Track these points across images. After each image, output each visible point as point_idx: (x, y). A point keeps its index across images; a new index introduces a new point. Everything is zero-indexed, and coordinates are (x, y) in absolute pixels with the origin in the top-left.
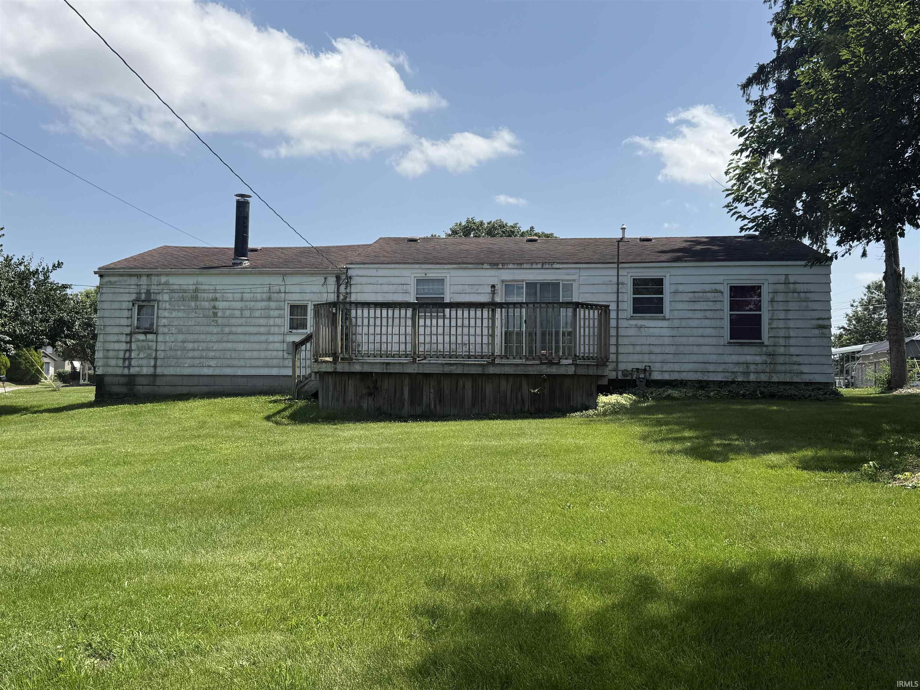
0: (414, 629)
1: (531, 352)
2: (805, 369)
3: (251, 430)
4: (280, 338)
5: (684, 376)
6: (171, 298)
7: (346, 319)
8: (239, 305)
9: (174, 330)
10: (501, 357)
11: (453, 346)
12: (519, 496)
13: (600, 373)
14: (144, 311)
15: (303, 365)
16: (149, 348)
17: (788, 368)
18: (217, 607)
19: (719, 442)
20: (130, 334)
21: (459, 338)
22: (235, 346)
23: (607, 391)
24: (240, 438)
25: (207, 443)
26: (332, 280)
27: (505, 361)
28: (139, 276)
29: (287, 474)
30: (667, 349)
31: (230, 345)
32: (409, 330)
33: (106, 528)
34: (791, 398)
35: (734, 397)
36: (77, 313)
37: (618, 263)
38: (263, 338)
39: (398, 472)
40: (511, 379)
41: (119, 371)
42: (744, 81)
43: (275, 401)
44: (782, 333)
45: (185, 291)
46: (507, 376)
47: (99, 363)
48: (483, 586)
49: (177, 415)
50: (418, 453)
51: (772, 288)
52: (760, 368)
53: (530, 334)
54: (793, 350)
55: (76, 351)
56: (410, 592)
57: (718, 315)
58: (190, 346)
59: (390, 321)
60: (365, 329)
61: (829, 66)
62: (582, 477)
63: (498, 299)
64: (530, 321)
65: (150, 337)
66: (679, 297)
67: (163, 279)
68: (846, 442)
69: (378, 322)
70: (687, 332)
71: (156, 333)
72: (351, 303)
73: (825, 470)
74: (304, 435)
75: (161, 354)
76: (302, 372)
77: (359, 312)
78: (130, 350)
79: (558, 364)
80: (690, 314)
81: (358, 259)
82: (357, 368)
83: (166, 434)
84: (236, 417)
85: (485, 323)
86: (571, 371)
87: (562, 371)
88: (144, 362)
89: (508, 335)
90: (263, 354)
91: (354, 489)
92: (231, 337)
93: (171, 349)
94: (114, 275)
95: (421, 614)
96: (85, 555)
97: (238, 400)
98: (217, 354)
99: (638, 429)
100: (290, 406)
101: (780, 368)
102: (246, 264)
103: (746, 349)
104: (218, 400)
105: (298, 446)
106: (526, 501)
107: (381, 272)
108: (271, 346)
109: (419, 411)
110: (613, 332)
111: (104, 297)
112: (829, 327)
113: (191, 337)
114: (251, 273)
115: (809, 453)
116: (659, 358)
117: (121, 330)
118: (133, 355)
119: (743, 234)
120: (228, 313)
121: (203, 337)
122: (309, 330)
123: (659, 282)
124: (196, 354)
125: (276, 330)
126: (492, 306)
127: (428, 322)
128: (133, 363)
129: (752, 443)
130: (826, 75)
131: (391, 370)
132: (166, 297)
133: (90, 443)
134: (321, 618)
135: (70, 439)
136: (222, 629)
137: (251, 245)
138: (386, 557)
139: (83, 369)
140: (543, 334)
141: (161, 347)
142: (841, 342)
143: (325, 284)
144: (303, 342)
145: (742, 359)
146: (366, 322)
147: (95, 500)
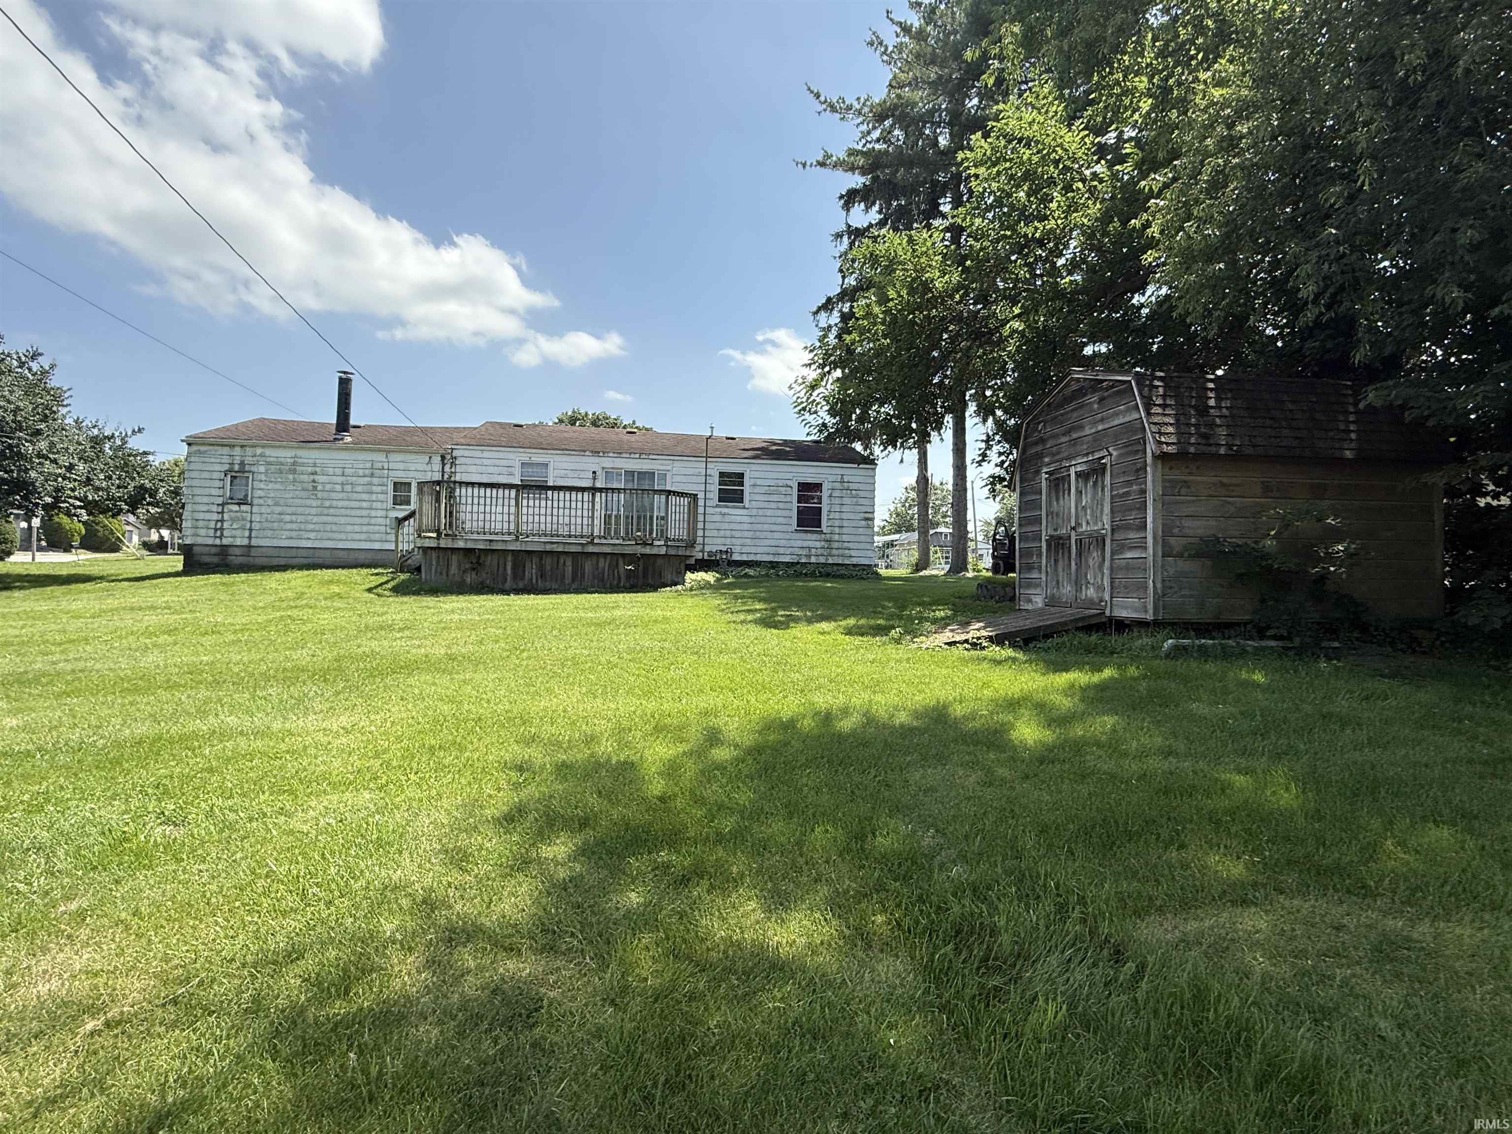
0: (503, 784)
1: (627, 534)
2: (853, 553)
3: (351, 601)
4: (383, 513)
5: (759, 558)
6: (267, 470)
7: (450, 497)
8: (340, 479)
9: (270, 502)
10: (600, 537)
11: (555, 526)
12: (609, 662)
13: (688, 553)
14: (236, 482)
15: (406, 539)
16: (244, 519)
17: (841, 552)
18: (305, 770)
19: (782, 613)
20: (223, 505)
21: (561, 518)
22: (335, 519)
23: (693, 569)
24: (339, 609)
25: (306, 613)
26: (437, 459)
27: (604, 541)
28: (232, 446)
29: (385, 643)
30: (746, 534)
31: (330, 519)
32: (513, 509)
33: (189, 697)
34: (842, 577)
35: (798, 575)
36: (161, 480)
37: (707, 457)
38: (365, 513)
39: (497, 642)
40: (609, 557)
41: (210, 541)
42: (815, 309)
43: (377, 574)
44: (837, 523)
45: (282, 464)
46: (606, 554)
47: (187, 532)
48: (569, 741)
49: (274, 585)
50: (517, 624)
51: (830, 486)
52: (820, 552)
53: (627, 517)
54: (845, 538)
55: (162, 519)
56: (500, 750)
57: (788, 506)
58: (288, 518)
59: (494, 500)
60: (469, 508)
61: (880, 303)
62: (667, 645)
63: (598, 485)
64: (628, 506)
65: (244, 507)
66: (757, 490)
67: (259, 451)
68: (880, 612)
69: (482, 501)
70: (763, 519)
71: (251, 505)
72: (455, 482)
73: (862, 635)
74: (404, 607)
75: (256, 526)
76: (405, 547)
77: (463, 490)
78: (222, 521)
79: (652, 544)
80: (766, 505)
81: (462, 441)
82: (461, 544)
83: (261, 604)
84: (335, 589)
85: (586, 507)
86: (663, 551)
87: (655, 551)
88: (238, 533)
89: (608, 517)
90: (365, 529)
91: (452, 658)
92: (332, 511)
93: (267, 521)
94: (203, 444)
95: (510, 769)
96: (163, 724)
97: (340, 571)
98: (317, 527)
99: (717, 601)
100: (393, 579)
101: (834, 552)
102: (349, 439)
103: (809, 536)
104: (318, 572)
105: (399, 617)
106: (616, 666)
107: (486, 454)
108: (373, 521)
109: (521, 585)
110: (700, 518)
111: (192, 467)
112: (872, 519)
113: (289, 510)
114: (352, 449)
115: (852, 621)
116: (739, 542)
117: (212, 500)
118: (226, 525)
119: (809, 438)
120: (328, 487)
121: (300, 510)
122: (413, 507)
123: (741, 475)
124: (294, 526)
125: (379, 505)
126: (594, 490)
127: (531, 503)
128: (225, 533)
129: (809, 614)
130: (876, 310)
131: (495, 547)
132: (262, 469)
133: (176, 612)
134: (412, 776)
135: (153, 608)
136: (309, 790)
137: (353, 421)
138: (480, 719)
139: (172, 539)
140: (639, 518)
141: (256, 518)
142: (883, 532)
143: (429, 462)
144: (406, 518)
145: (806, 544)
146: (470, 500)
147: (177, 670)
